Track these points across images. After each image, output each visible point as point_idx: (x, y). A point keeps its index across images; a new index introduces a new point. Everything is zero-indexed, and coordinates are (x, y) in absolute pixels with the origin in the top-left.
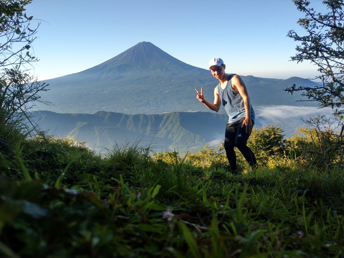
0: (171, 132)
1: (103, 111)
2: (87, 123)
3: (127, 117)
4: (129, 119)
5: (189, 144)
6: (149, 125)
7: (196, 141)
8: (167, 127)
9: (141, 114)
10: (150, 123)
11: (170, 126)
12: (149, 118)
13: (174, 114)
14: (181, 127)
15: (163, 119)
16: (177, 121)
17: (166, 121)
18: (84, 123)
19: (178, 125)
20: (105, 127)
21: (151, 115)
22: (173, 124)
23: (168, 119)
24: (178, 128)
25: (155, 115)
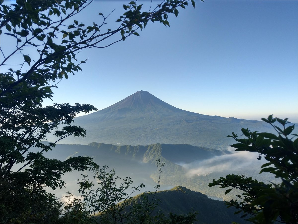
0: (153, 161)
1: (95, 143)
2: (79, 152)
3: (116, 147)
4: (117, 149)
5: (168, 173)
6: (134, 155)
7: (176, 170)
8: (149, 157)
9: (127, 146)
10: (134, 153)
11: (152, 156)
12: (135, 148)
13: (156, 145)
14: (162, 157)
15: (147, 149)
16: (159, 151)
17: (150, 151)
18: (76, 153)
19: (159, 155)
20: (94, 156)
21: (136, 147)
22: (155, 155)
23: (151, 150)
24: (159, 158)
25: (140, 146)
